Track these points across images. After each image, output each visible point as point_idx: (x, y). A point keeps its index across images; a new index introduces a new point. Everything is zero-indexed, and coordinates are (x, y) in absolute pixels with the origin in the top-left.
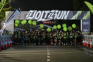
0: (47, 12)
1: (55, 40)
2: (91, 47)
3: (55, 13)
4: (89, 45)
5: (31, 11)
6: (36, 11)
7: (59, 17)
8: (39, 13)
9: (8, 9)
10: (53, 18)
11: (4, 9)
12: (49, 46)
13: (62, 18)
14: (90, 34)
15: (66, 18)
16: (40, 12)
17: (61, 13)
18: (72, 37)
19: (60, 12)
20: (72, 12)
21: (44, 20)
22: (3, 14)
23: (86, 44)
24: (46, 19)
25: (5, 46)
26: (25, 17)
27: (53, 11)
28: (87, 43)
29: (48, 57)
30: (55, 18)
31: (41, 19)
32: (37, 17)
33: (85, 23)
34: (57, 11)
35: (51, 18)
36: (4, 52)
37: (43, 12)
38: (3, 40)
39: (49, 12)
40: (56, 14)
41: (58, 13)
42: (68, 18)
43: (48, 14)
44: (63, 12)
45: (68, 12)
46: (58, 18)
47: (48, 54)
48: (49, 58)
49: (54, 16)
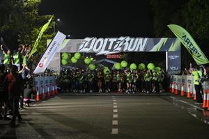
0: (112, 40)
1: (127, 84)
2: (182, 94)
3: (125, 41)
4: (179, 92)
5: (88, 39)
6: (95, 39)
7: (132, 47)
8: (100, 42)
9: (51, 36)
10: (123, 49)
11: (45, 36)
12: (116, 94)
13: (136, 50)
14: (180, 74)
15: (142, 49)
16: (101, 40)
17: (134, 41)
18: (156, 79)
19: (132, 39)
20: (152, 39)
21: (107, 53)
22: (43, 43)
23: (175, 90)
24: (111, 51)
25: (47, 93)
26: (78, 48)
27: (122, 39)
28: (176, 88)
29: (115, 111)
30: (125, 50)
31: (103, 52)
32: (97, 48)
33: (172, 57)
34: (128, 39)
35: (119, 49)
36: (44, 103)
37: (106, 40)
38: (44, 84)
39: (115, 40)
40: (127, 44)
41: (129, 42)
42: (145, 48)
43: (115, 43)
44: (137, 39)
45: (146, 39)
46: (130, 50)
47: (115, 107)
48: (115, 113)
49: (123, 47)
